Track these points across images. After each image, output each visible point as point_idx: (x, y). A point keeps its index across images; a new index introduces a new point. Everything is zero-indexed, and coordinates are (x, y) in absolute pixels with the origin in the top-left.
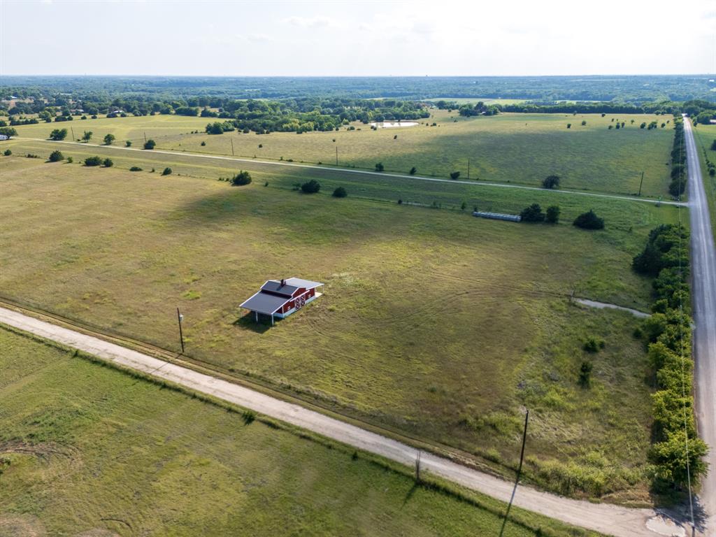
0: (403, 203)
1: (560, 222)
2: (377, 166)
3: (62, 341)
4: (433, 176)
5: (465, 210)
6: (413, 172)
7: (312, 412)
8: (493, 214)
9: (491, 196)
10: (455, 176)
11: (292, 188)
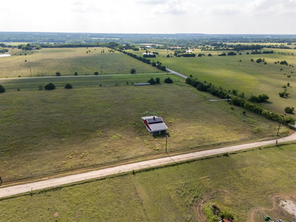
0: (102, 86)
1: (160, 83)
2: (56, 73)
3: (116, 173)
4: (86, 75)
5: (129, 84)
6: (76, 74)
7: (231, 146)
8: (141, 84)
9: (124, 78)
10: (96, 74)
11: (38, 89)
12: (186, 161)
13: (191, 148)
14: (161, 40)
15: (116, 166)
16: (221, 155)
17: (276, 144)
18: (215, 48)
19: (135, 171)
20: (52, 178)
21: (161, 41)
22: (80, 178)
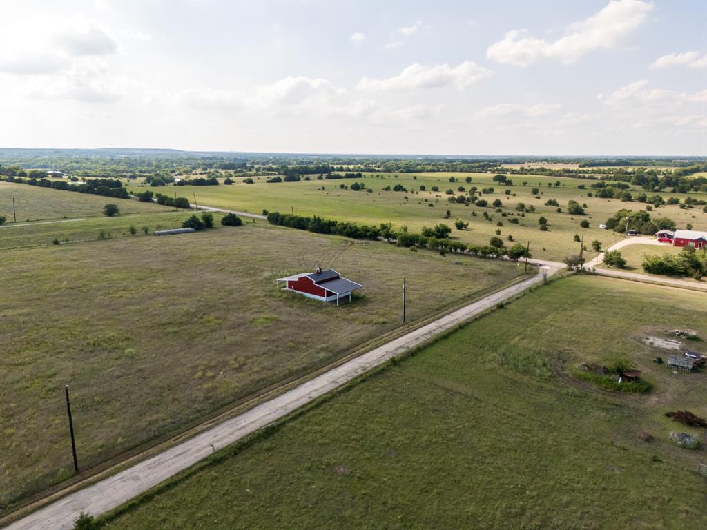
0: (62, 242)
1: (215, 226)
5: (138, 234)
12: (457, 326)
13: (437, 310)
14: (77, 160)
15: (342, 364)
16: (487, 312)
17: (543, 282)
18: (235, 173)
19: (396, 359)
20: (221, 420)
21: (77, 162)
22: (298, 400)
